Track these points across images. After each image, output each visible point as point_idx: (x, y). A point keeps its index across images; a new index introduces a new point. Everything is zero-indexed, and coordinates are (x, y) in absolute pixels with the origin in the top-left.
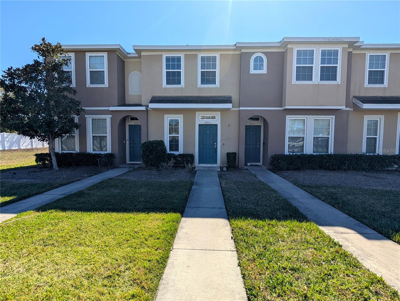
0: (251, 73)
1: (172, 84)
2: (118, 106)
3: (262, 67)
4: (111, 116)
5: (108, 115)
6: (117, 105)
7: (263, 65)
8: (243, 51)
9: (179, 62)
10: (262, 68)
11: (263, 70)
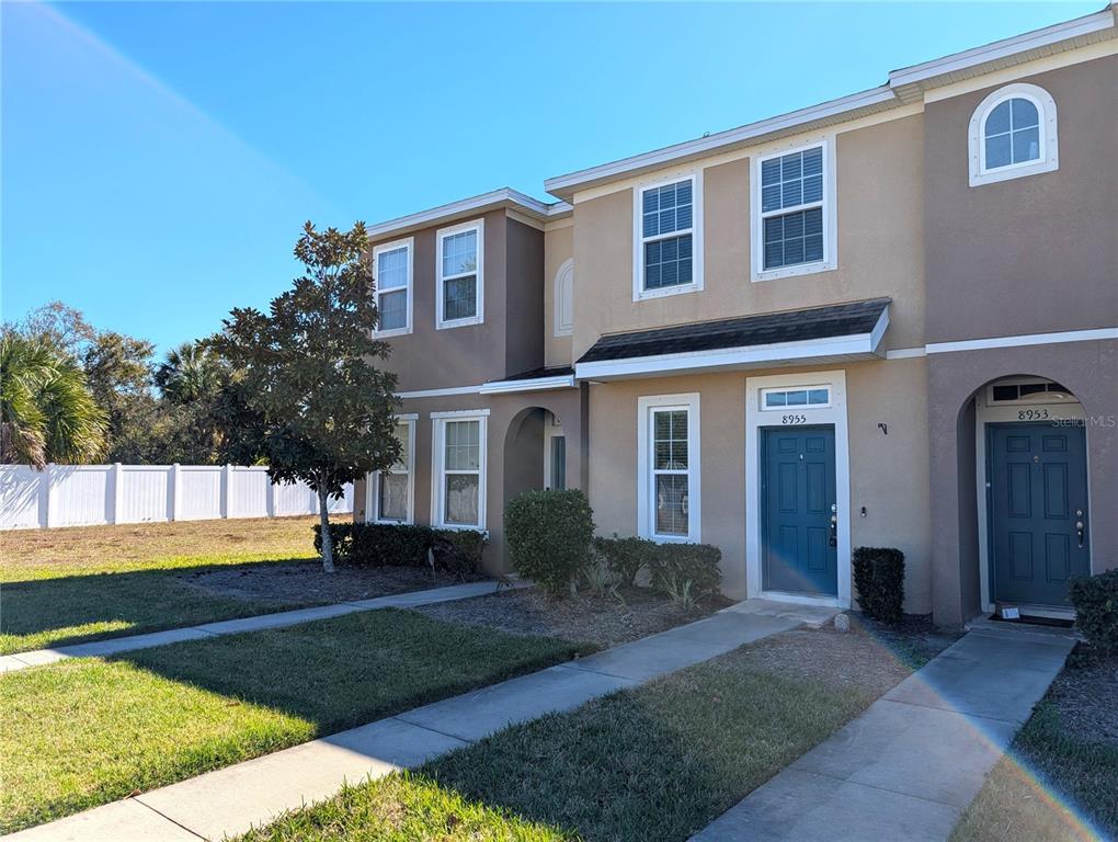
0: (973, 183)
1: (664, 285)
2: (508, 379)
3: (1033, 144)
4: (487, 412)
5: (482, 408)
6: (504, 376)
7: (1035, 134)
8: (932, 97)
9: (686, 202)
10: (1032, 152)
11: (1038, 157)
